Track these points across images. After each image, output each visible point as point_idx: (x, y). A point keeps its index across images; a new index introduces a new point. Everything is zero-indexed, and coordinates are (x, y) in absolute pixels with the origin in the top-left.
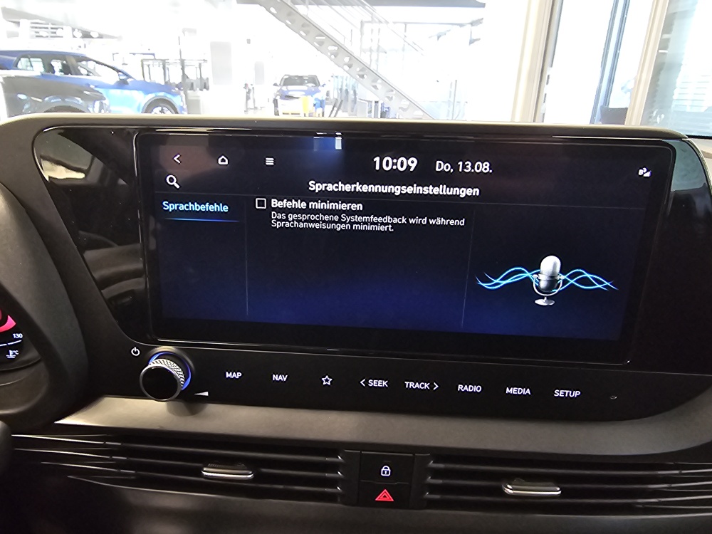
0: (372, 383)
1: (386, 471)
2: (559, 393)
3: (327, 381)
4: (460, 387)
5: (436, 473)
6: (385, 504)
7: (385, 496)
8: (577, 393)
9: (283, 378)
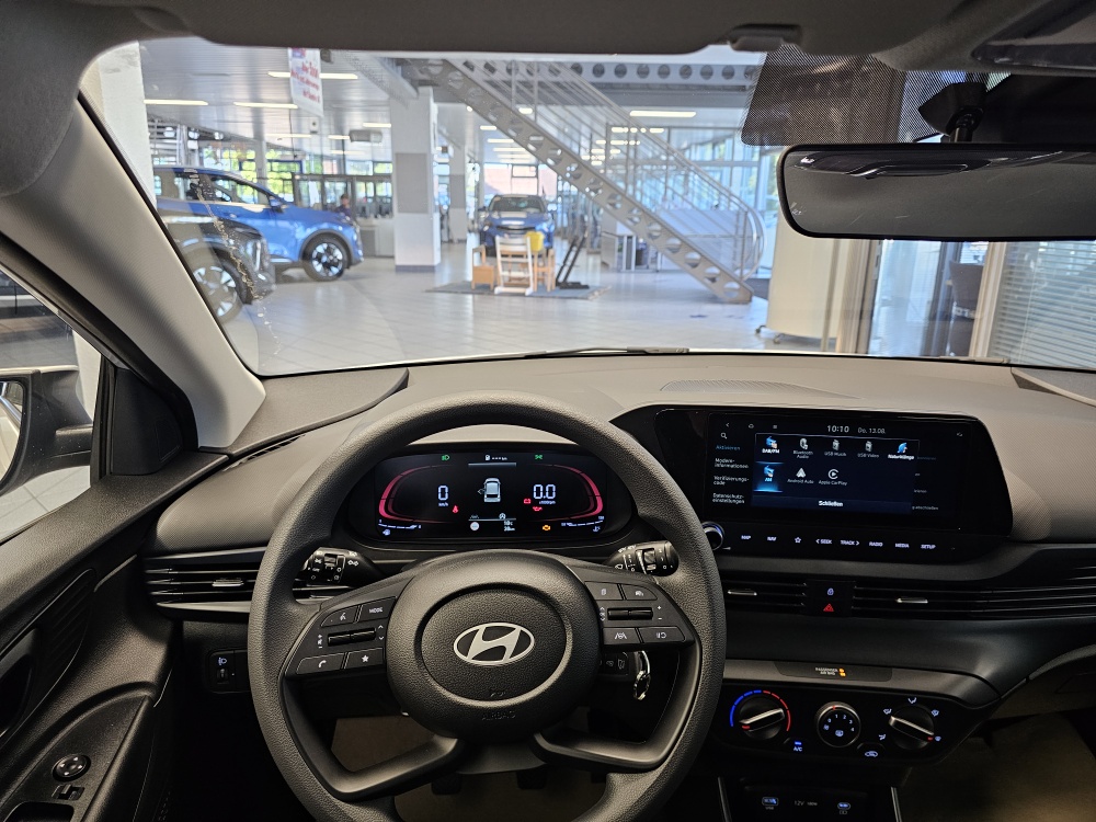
0: (824, 541)
1: (831, 591)
2: (924, 546)
3: (798, 540)
4: (871, 544)
5: (858, 593)
6: (828, 614)
7: (829, 608)
8: (933, 546)
9: (774, 539)
